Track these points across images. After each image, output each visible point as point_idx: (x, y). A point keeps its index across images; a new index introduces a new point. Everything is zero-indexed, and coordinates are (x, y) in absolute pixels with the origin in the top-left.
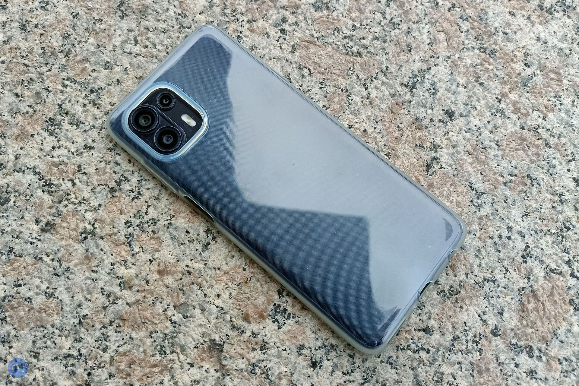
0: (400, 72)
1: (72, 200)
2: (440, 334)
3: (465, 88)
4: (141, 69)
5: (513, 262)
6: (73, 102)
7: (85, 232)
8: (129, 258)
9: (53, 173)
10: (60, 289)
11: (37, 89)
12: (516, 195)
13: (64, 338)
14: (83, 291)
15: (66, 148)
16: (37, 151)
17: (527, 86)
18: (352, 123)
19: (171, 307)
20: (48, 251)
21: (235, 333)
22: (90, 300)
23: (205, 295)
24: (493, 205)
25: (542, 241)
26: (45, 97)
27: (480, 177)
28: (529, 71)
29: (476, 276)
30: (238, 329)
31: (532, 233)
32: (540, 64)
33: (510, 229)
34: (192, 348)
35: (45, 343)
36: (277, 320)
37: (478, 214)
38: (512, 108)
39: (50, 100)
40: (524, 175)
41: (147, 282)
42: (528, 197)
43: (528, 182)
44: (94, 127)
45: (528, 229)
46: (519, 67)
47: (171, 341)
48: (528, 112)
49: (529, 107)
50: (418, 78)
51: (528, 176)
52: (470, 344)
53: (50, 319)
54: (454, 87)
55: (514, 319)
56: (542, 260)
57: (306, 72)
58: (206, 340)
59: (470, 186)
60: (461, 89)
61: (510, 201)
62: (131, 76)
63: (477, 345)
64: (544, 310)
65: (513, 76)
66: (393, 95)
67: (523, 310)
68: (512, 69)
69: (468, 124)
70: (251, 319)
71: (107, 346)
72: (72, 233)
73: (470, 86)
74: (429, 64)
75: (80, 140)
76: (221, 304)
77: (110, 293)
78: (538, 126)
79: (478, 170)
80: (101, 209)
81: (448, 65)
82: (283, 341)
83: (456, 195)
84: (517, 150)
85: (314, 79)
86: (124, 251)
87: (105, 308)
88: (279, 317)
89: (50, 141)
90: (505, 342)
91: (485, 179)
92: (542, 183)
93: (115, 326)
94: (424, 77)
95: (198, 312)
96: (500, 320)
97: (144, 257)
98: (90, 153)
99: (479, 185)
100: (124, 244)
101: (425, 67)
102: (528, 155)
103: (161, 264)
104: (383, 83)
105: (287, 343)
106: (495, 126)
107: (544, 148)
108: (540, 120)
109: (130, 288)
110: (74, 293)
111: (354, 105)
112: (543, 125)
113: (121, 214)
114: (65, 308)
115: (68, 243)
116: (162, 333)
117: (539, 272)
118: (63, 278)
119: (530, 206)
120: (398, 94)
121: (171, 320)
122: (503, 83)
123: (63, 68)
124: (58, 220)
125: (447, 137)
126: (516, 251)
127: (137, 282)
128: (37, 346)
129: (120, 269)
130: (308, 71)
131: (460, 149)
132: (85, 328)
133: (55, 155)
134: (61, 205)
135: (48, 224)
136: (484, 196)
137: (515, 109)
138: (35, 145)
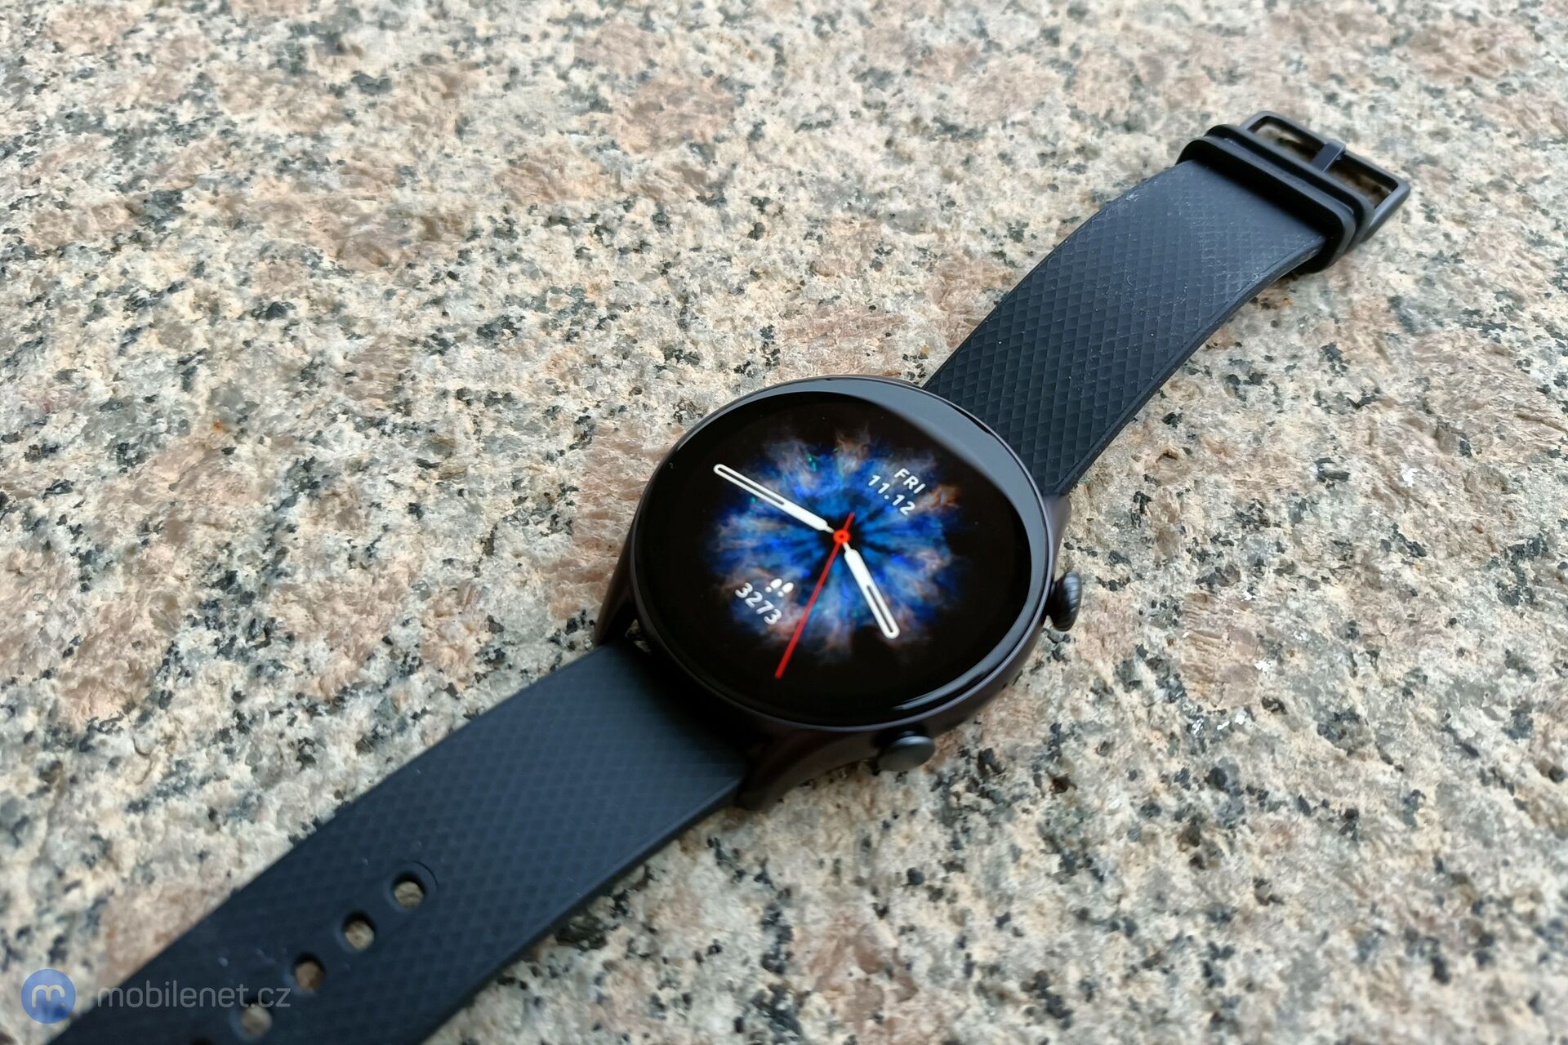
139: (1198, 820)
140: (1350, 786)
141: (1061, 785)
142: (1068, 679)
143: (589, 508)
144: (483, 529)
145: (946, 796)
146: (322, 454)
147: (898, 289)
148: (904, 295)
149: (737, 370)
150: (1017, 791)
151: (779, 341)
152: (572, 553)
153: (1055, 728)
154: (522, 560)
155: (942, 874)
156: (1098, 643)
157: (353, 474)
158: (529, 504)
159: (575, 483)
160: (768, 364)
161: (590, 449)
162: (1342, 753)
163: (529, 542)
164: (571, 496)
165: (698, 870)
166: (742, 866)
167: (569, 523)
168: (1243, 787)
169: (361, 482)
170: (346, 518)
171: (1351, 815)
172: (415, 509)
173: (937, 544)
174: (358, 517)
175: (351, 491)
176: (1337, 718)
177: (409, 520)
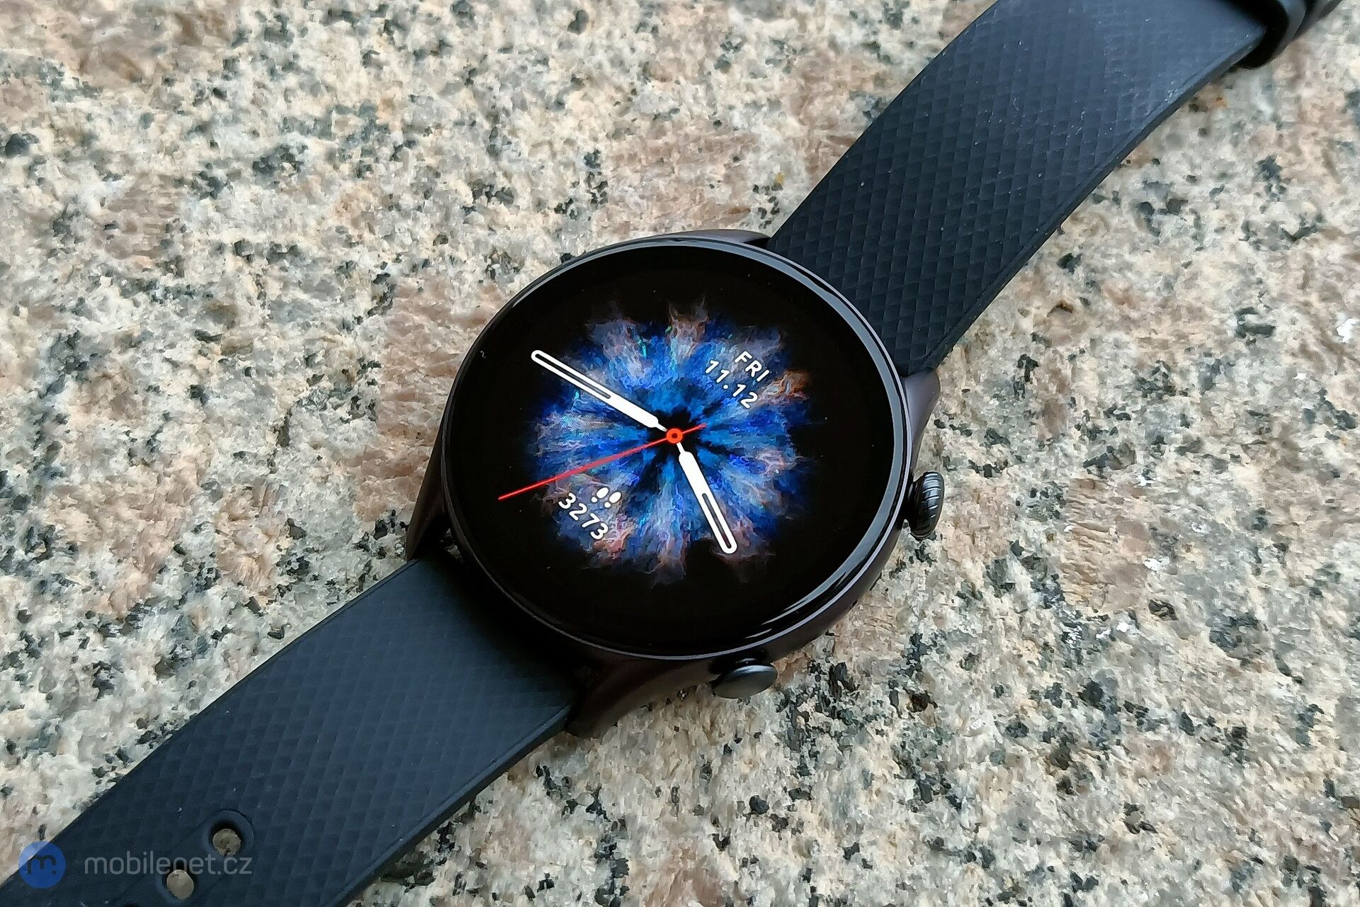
139: (1068, 741)
140: (1241, 701)
141: (920, 702)
142: (932, 582)
143: (394, 387)
144: (275, 415)
145: (792, 717)
146: (88, 327)
147: (749, 97)
148: (756, 105)
149: (558, 209)
150: (871, 710)
151: (607, 170)
152: (377, 443)
153: (915, 639)
154: (322, 452)
155: (789, 802)
156: (968, 539)
157: (123, 352)
158: (325, 384)
159: (376, 357)
160: (594, 201)
161: (392, 315)
162: (1236, 663)
163: (328, 430)
164: (373, 374)
165: (527, 801)
166: (574, 796)
167: (371, 406)
168: (1121, 703)
169: (134, 361)
170: (120, 405)
171: (1239, 733)
172: (197, 393)
173: (781, 443)
174: (134, 404)
175: (124, 373)
176: (1234, 623)
177: (191, 406)
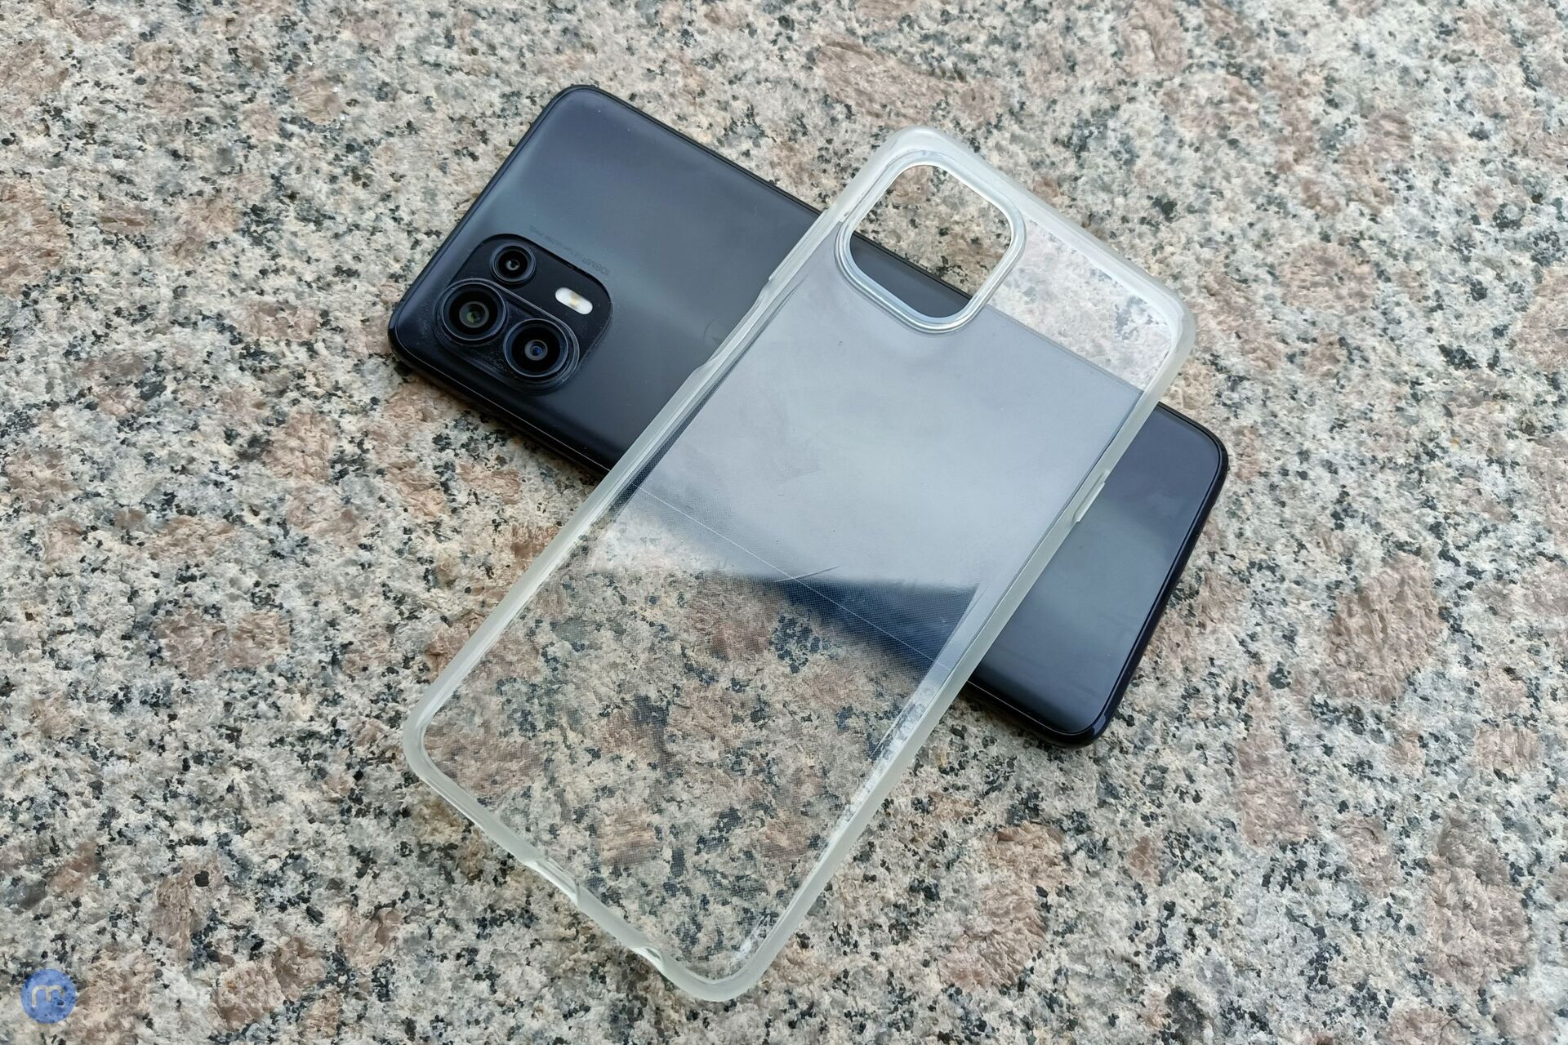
0: (1050, 113)
1: (308, 390)
2: (1156, 683)
3: (1197, 150)
4: (461, 101)
5: (1313, 526)
6: (306, 170)
7: (341, 460)
8: (445, 518)
9: (264, 327)
10: (285, 586)
11: (223, 141)
12: (1316, 384)
13: (297, 696)
14: (339, 591)
15: (292, 272)
16: (225, 279)
17: (1333, 147)
18: (947, 225)
19: (546, 625)
20: (257, 502)
21: (690, 684)
22: (357, 611)
23: (623, 599)
24: (1265, 405)
25: (1376, 483)
26: (241, 160)
27: (1235, 343)
28: (1337, 117)
29: (1232, 556)
30: (700, 673)
31: (1354, 464)
32: (1360, 100)
33: (1304, 455)
34: (595, 716)
35: (255, 707)
36: (788, 653)
37: (1234, 423)
38: (1302, 196)
39: (252, 165)
40: (1332, 339)
41: (489, 571)
42: (1343, 387)
43: (1341, 354)
44: (357, 227)
45: (1345, 457)
46: (1314, 106)
47: (545, 700)
48: (1337, 204)
49: (1340, 194)
50: (1093, 129)
51: (1342, 342)
52: (1223, 705)
53: (265, 654)
54: (1172, 148)
55: (1320, 650)
56: (1378, 524)
57: (839, 111)
58: (628, 697)
59: (1213, 363)
60: (1188, 152)
61: (1302, 396)
62: (439, 115)
63: (1239, 708)
64: (1384, 630)
65: (1303, 125)
66: (1036, 165)
67: (1337, 629)
68: (1300, 110)
69: (1206, 229)
70: (730, 653)
71: (398, 713)
72: (310, 461)
73: (1207, 147)
74: (1116, 98)
75: (324, 255)
76: (660, 619)
77: (404, 596)
78: (1361, 233)
79: (1230, 328)
80: (378, 408)
81: (1157, 102)
82: (804, 699)
83: (1183, 383)
84: (1315, 284)
85: (857, 126)
86: (433, 501)
87: (391, 629)
88: (792, 646)
89: (254, 258)
90: (1300, 701)
91: (1247, 347)
92: (1372, 357)
93: (415, 668)
94: (1106, 127)
95: (607, 635)
96: (1289, 652)
97: (479, 516)
98: (350, 286)
99: (1234, 360)
100: (433, 486)
101: (1106, 104)
102: (1339, 297)
103: (520, 532)
104: (1014, 138)
105: (813, 704)
106: (1266, 235)
107: (1374, 282)
108: (1365, 222)
109: (450, 584)
110: (319, 595)
111: (951, 185)
112: (1371, 233)
113: (424, 420)
114: (299, 628)
115: (301, 483)
116: (525, 682)
117: (1371, 549)
118: (292, 563)
119: (1347, 406)
120: (1048, 162)
121: (545, 655)
122: (1281, 140)
123: (283, 95)
124: (277, 434)
125: (1159, 255)
126: (1319, 504)
127: (465, 571)
128: (236, 713)
129: (425, 542)
130: (845, 110)
131: (1191, 281)
132: (344, 673)
133: (266, 288)
134: (285, 400)
135: (254, 441)
136: (1246, 384)
137: (1310, 197)
138: (220, 267)
